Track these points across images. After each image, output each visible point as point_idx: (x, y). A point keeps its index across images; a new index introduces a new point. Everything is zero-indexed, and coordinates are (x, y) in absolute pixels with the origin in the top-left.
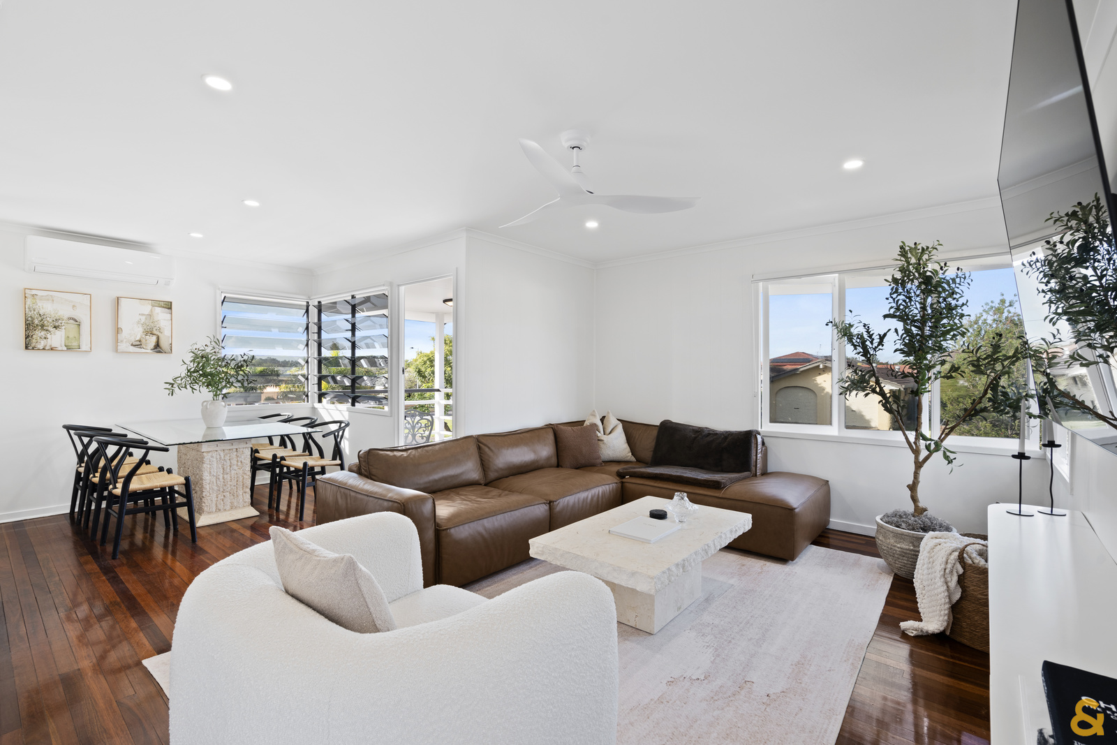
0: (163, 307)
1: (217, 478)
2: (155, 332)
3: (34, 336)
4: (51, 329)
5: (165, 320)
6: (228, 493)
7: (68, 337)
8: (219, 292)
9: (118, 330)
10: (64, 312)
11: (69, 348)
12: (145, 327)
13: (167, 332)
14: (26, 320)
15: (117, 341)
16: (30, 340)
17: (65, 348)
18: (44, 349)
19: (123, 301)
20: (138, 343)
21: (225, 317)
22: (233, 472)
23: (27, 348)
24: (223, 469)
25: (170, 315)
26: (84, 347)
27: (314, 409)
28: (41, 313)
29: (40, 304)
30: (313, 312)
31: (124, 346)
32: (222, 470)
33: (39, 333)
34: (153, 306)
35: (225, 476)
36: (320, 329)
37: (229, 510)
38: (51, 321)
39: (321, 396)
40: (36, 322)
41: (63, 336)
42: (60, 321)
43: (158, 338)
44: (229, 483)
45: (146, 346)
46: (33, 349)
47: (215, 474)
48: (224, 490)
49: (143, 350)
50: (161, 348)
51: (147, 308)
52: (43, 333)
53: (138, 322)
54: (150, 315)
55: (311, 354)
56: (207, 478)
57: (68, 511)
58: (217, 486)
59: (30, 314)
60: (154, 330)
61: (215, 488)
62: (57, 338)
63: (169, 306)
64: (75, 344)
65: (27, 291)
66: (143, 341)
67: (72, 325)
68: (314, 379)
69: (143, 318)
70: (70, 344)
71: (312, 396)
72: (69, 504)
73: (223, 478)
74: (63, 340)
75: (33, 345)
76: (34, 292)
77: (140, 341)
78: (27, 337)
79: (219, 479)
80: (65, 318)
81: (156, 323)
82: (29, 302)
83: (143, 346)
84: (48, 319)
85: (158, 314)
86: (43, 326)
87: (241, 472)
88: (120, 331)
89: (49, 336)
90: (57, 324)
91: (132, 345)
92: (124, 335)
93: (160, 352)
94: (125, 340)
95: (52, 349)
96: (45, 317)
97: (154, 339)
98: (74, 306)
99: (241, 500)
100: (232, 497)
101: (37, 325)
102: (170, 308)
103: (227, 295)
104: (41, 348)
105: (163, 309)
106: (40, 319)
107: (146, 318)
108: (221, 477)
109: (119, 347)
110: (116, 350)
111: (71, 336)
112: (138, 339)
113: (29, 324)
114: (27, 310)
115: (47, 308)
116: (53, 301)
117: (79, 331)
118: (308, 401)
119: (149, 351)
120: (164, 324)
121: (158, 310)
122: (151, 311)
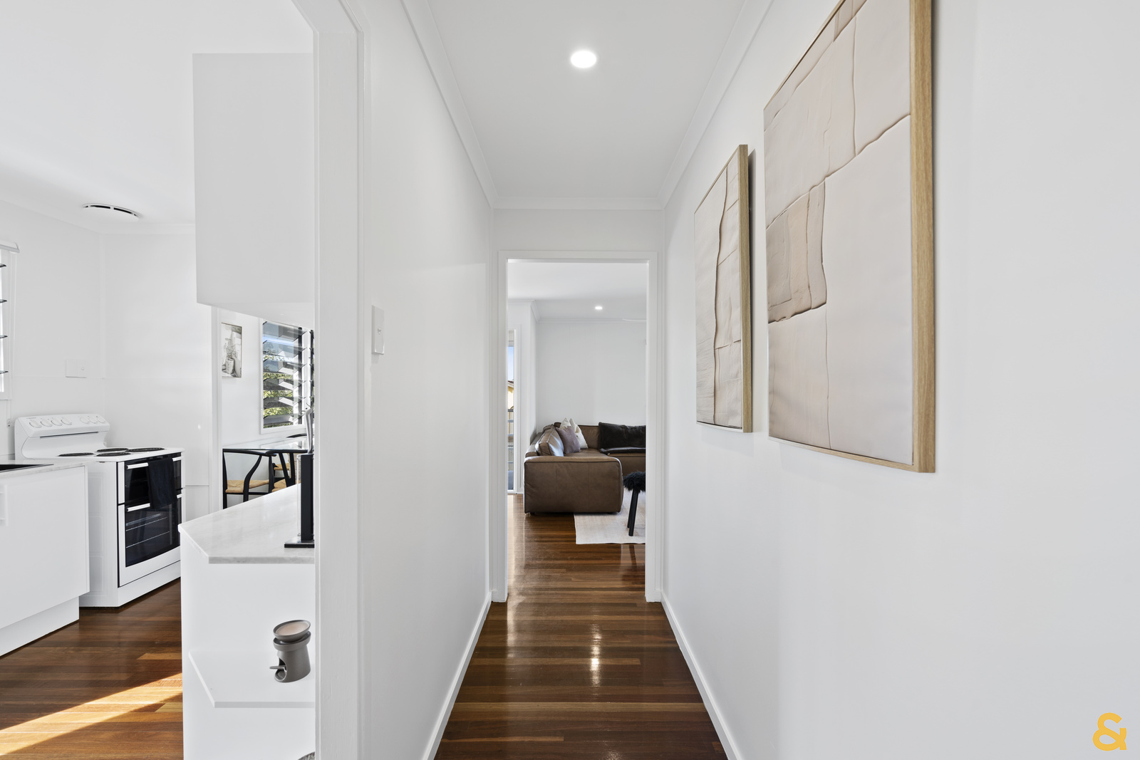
0: (237, 332)
2: (233, 357)
5: (238, 344)
12: (228, 352)
13: (239, 358)
20: (224, 367)
25: (240, 340)
43: (234, 362)
45: (228, 370)
49: (226, 375)
50: (236, 372)
51: (229, 333)
53: (225, 347)
54: (231, 340)
60: (233, 354)
63: (240, 331)
66: (227, 365)
69: (227, 342)
77: (225, 365)
81: (233, 348)
85: (234, 339)
91: (221, 369)
93: (235, 376)
97: (232, 363)
102: (241, 333)
107: (229, 343)
112: (224, 363)
118: (300, 422)
119: (230, 375)
120: (237, 348)
121: (235, 334)
122: (231, 336)
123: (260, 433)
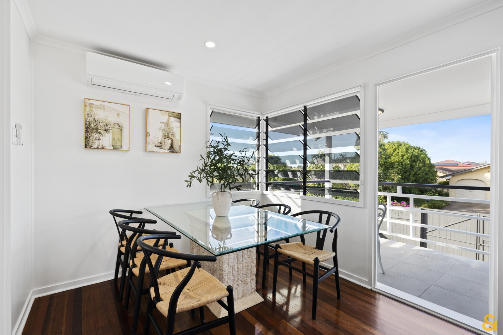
0: (176, 117)
1: (233, 268)
2: (170, 136)
3: (91, 138)
4: (102, 132)
5: (176, 127)
6: (240, 282)
7: (114, 139)
8: (209, 107)
9: (147, 134)
10: (112, 119)
11: (115, 148)
12: (164, 133)
13: (178, 137)
14: (86, 124)
15: (146, 143)
16: (88, 140)
17: (112, 148)
18: (98, 148)
19: (150, 111)
20: (159, 145)
21: (212, 126)
22: (244, 261)
23: (86, 147)
24: (238, 259)
25: (179, 123)
26: (125, 147)
27: (263, 195)
28: (96, 119)
29: (95, 111)
30: (263, 124)
31: (151, 147)
32: (236, 260)
33: (95, 135)
34: (169, 116)
35: (239, 266)
36: (267, 137)
37: (241, 298)
38: (102, 125)
39: (267, 185)
40: (93, 126)
41: (111, 137)
42: (109, 126)
43: (172, 141)
44: (242, 272)
45: (165, 147)
46: (90, 148)
47: (232, 265)
48: (238, 279)
49: (162, 150)
50: (174, 149)
51: (165, 118)
52: (97, 135)
53: (160, 128)
54: (167, 124)
55: (261, 155)
56: (226, 269)
57: (113, 278)
58: (233, 276)
59: (88, 119)
60: (170, 135)
61: (232, 278)
62: (106, 140)
63: (179, 116)
64: (118, 144)
65: (87, 101)
66: (163, 143)
67: (117, 130)
68: (263, 174)
69: (163, 125)
70: (115, 145)
71: (262, 186)
72: (114, 271)
73: (238, 268)
74: (111, 141)
75: (90, 144)
76: (91, 102)
77: (161, 143)
78: (86, 138)
79: (235, 269)
80: (112, 123)
81: (171, 130)
82: (88, 109)
83: (163, 147)
84: (101, 124)
85: (172, 122)
86: (97, 129)
87: (250, 260)
88: (148, 135)
89: (101, 138)
90: (107, 128)
91: (156, 146)
92: (151, 138)
93: (173, 152)
94: (151, 142)
95: (103, 148)
96: (98, 122)
97: (169, 142)
98: (118, 114)
99: (250, 288)
100: (243, 285)
101: (93, 128)
102: (180, 118)
103: (214, 111)
104: (96, 147)
105: (176, 118)
106: (95, 124)
107: (165, 126)
108: (236, 267)
109: (147, 148)
110: (146, 150)
111: (116, 138)
112: (159, 141)
113: (88, 127)
114: (86, 116)
115: (100, 115)
116: (104, 109)
117: (122, 134)
118: (258, 189)
119: (167, 151)
120: (176, 130)
121: (172, 119)
122: (168, 120)
123: (206, 197)
